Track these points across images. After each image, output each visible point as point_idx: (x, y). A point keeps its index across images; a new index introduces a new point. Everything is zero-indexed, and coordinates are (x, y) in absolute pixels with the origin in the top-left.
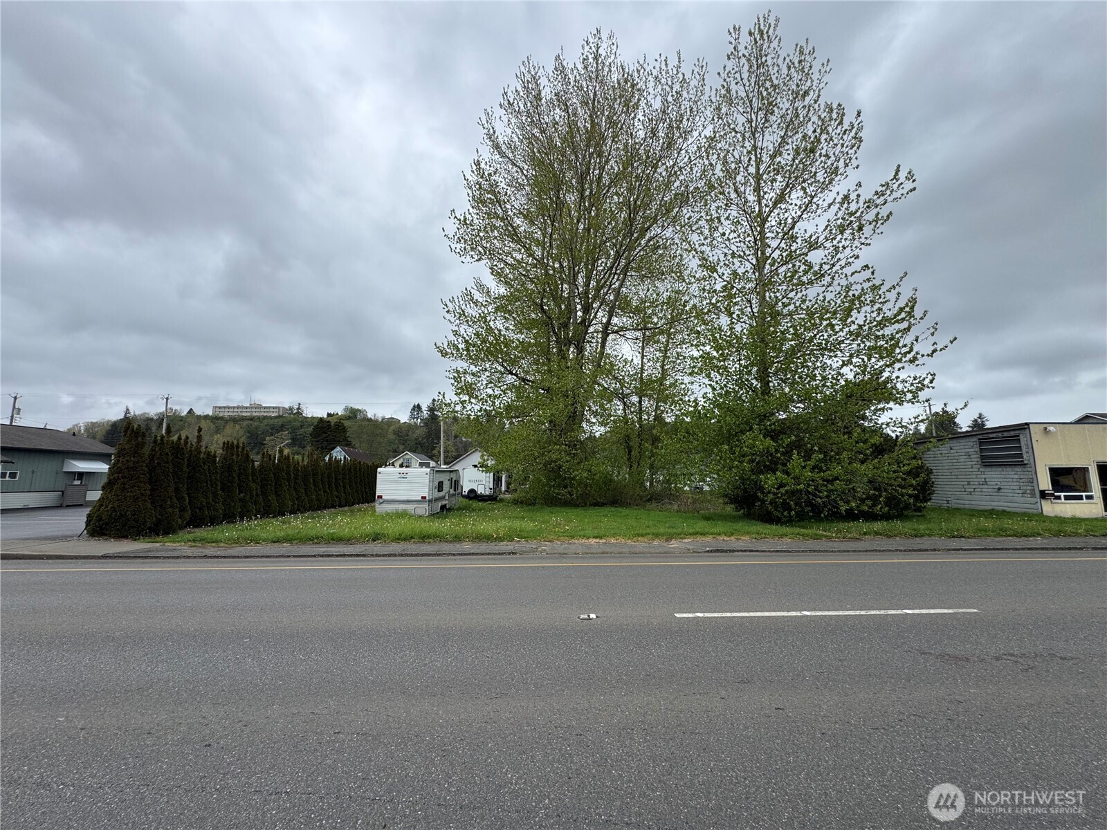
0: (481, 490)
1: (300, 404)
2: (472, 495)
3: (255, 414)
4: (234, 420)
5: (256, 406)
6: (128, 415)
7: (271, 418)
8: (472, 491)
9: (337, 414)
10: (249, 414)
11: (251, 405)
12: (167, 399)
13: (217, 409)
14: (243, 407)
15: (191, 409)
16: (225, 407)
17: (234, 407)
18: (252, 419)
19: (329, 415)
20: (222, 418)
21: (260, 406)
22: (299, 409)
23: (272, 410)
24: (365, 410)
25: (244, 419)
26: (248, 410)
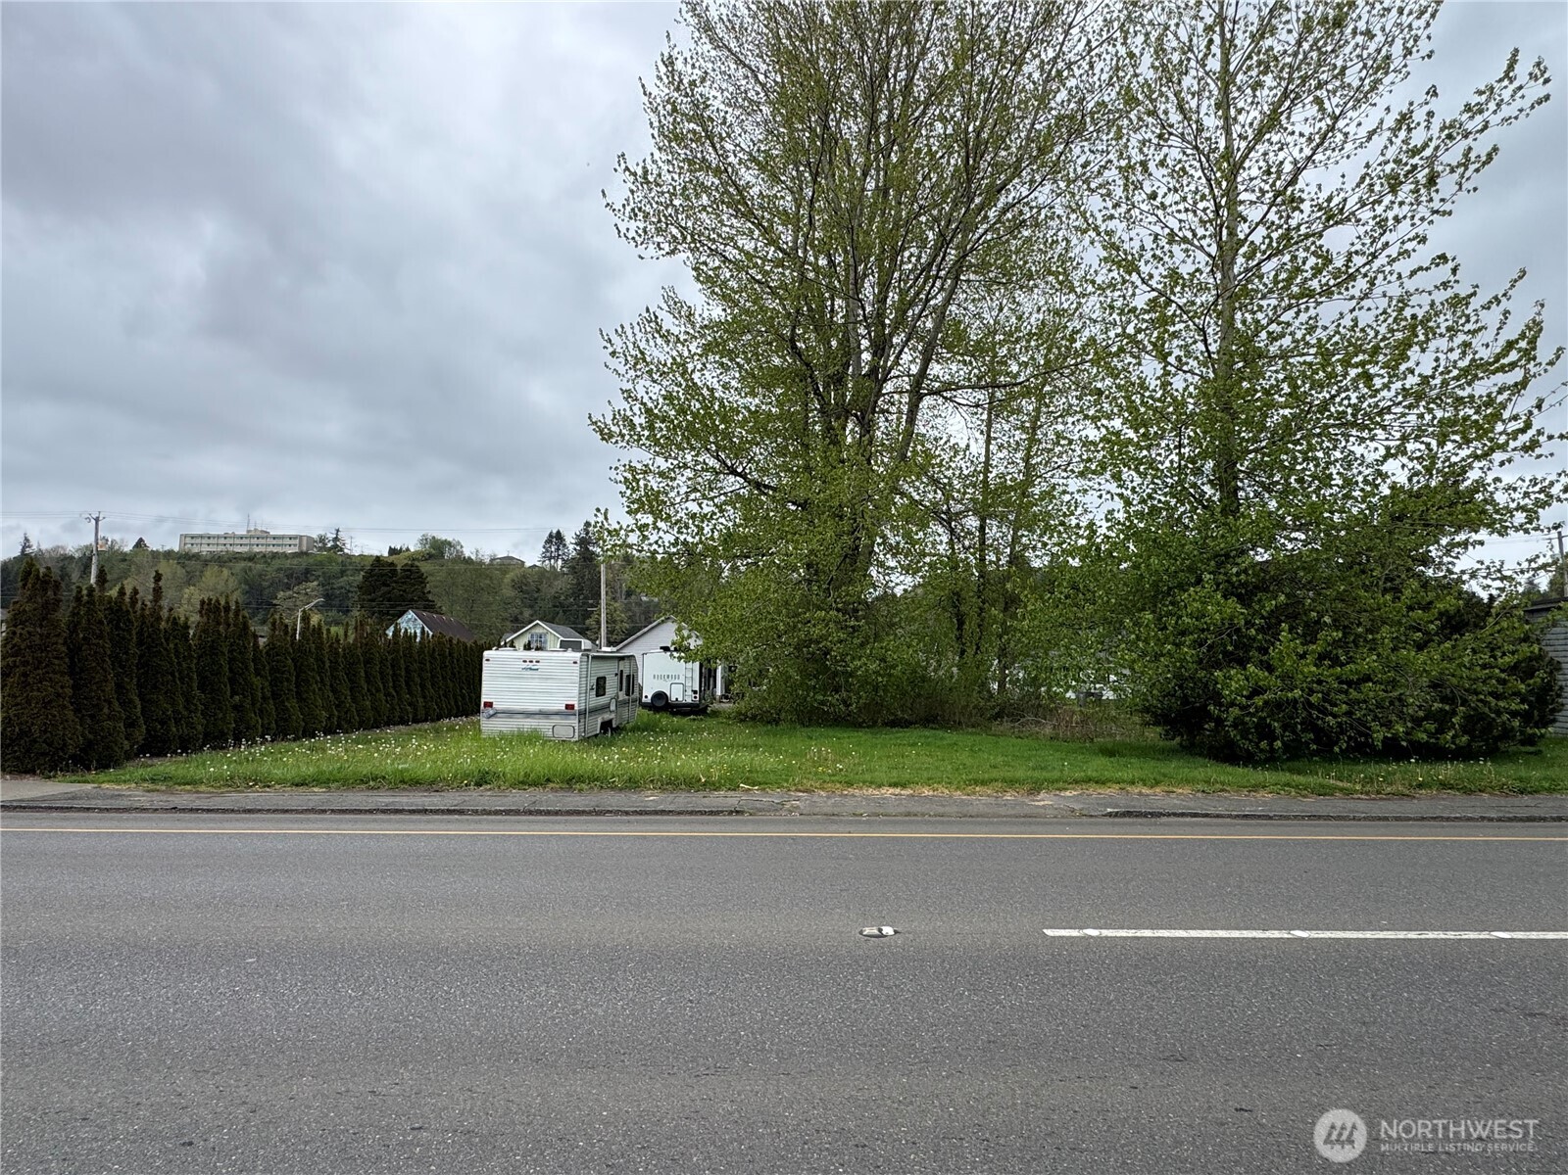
0: (676, 694)
1: (338, 531)
2: (660, 704)
3: (256, 549)
4: (221, 560)
5: (258, 533)
6: (28, 551)
7: (285, 556)
8: (660, 696)
9: (408, 550)
10: (245, 549)
11: (248, 531)
12: (97, 520)
13: (188, 540)
14: (234, 536)
15: (141, 540)
16: (202, 537)
17: (218, 537)
18: (251, 558)
19: (393, 551)
20: (197, 556)
21: (265, 535)
22: (336, 539)
23: (288, 542)
24: (459, 543)
25: (237, 557)
26: (244, 541)
